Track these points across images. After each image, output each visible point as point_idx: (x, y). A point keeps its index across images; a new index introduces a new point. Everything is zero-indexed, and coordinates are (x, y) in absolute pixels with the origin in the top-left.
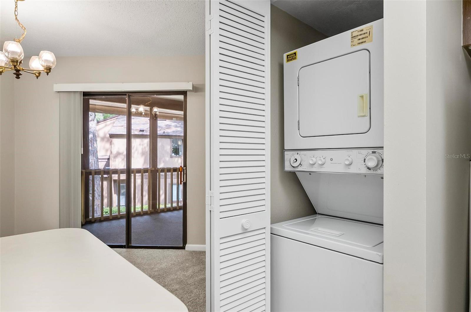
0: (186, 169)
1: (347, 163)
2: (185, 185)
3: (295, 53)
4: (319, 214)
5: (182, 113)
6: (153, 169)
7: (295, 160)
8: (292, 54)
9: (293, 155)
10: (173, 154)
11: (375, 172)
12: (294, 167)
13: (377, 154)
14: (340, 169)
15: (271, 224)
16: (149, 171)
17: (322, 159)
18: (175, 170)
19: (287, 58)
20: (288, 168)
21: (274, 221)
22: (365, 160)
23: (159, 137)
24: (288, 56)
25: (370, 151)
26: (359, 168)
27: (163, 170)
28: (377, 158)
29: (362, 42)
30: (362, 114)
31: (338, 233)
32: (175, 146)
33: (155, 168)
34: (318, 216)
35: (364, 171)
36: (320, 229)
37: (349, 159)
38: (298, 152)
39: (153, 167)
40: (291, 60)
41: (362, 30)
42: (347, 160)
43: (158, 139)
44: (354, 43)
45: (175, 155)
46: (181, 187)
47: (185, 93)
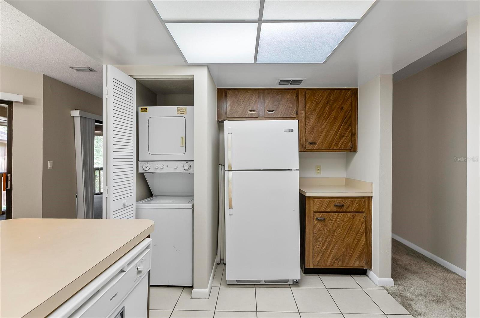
0: (11, 176)
1: (175, 167)
2: (9, 191)
3: (146, 109)
4: (154, 196)
7: (146, 167)
8: (144, 108)
9: (145, 164)
11: (187, 171)
12: (145, 170)
13: (188, 164)
14: (172, 170)
15: (136, 202)
17: (162, 166)
19: (141, 110)
20: (141, 171)
21: (137, 201)
22: (183, 166)
24: (141, 109)
25: (186, 162)
26: (180, 170)
28: (189, 165)
29: (182, 113)
30: (182, 146)
31: (171, 201)
34: (154, 197)
35: (183, 171)
36: (161, 201)
37: (176, 166)
38: (148, 162)
40: (144, 111)
41: (182, 108)
42: (175, 166)
44: (178, 113)
47: (10, 103)
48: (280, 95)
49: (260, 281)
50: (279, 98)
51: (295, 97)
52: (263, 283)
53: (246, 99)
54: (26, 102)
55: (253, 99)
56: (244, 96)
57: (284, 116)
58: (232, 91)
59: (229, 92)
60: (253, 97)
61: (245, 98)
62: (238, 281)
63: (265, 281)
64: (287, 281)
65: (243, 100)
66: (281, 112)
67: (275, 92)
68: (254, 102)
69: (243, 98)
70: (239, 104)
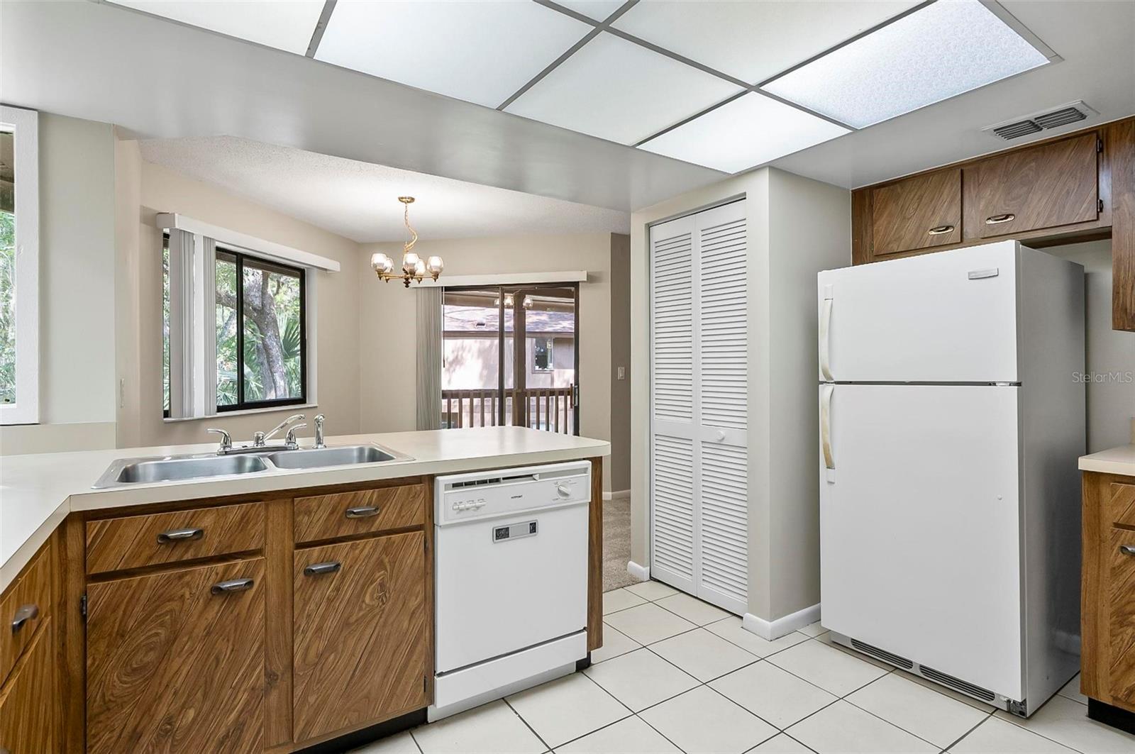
0: (578, 387)
2: (576, 410)
5: (573, 300)
6: (520, 391)
10: (537, 368)
16: (514, 394)
18: (561, 392)
23: (529, 335)
27: (534, 393)
32: (540, 350)
33: (522, 390)
39: (519, 388)
43: (526, 339)
45: (540, 369)
46: (571, 413)
47: (576, 284)
48: (1033, 164)
49: (909, 664)
50: (1027, 175)
51: (1088, 158)
52: (914, 670)
53: (923, 199)
54: (591, 279)
55: (945, 196)
56: (919, 194)
57: (1045, 226)
58: (887, 188)
59: (878, 195)
60: (945, 188)
61: (920, 198)
62: (854, 642)
63: (923, 668)
64: (991, 696)
65: (917, 204)
66: (1038, 214)
67: (1015, 160)
68: (946, 203)
69: (916, 197)
70: (904, 218)
